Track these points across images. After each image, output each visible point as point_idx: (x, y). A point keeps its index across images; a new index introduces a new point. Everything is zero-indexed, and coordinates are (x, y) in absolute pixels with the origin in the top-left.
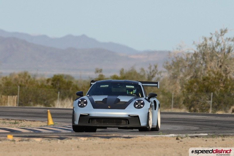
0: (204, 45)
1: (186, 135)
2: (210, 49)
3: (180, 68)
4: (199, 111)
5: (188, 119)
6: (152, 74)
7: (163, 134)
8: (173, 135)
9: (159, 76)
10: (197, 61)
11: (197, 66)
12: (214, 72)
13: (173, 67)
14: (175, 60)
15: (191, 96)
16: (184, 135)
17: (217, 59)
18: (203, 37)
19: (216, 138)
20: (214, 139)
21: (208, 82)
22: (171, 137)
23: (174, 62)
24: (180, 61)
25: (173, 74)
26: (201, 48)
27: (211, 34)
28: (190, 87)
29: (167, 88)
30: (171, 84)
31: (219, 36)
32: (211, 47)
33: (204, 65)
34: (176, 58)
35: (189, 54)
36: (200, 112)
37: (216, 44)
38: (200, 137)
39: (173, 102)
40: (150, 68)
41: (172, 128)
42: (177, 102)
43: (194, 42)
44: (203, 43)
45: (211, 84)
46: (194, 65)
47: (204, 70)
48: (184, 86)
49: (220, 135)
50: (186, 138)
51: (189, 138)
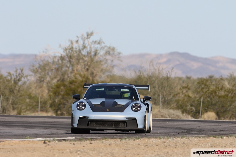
0: (70, 49)
1: (53, 138)
2: (76, 52)
3: (47, 71)
4: (66, 114)
5: (55, 123)
6: (18, 77)
7: (30, 138)
8: (41, 139)
9: (26, 79)
10: (64, 64)
11: (64, 69)
12: (81, 75)
13: (40, 70)
14: (41, 63)
15: (58, 99)
16: (52, 139)
17: (84, 62)
18: (69, 40)
19: (84, 141)
20: (81, 142)
21: (74, 85)
22: (38, 141)
23: (40, 65)
24: (46, 64)
25: (39, 77)
26: (68, 51)
27: (78, 37)
28: (57, 91)
29: (34, 92)
30: (37, 87)
31: (85, 39)
32: (77, 50)
33: (70, 68)
34: (43, 61)
35: (55, 57)
36: (67, 116)
37: (82, 47)
38: (68, 141)
39: (39, 105)
40: (16, 71)
41: (39, 132)
42: (43, 105)
43: (60, 45)
44: (69, 46)
45: (78, 87)
46: (60, 69)
47: (71, 73)
48: (51, 89)
49: (87, 139)
50: (53, 142)
51: (57, 141)
